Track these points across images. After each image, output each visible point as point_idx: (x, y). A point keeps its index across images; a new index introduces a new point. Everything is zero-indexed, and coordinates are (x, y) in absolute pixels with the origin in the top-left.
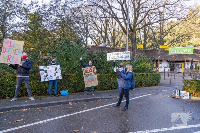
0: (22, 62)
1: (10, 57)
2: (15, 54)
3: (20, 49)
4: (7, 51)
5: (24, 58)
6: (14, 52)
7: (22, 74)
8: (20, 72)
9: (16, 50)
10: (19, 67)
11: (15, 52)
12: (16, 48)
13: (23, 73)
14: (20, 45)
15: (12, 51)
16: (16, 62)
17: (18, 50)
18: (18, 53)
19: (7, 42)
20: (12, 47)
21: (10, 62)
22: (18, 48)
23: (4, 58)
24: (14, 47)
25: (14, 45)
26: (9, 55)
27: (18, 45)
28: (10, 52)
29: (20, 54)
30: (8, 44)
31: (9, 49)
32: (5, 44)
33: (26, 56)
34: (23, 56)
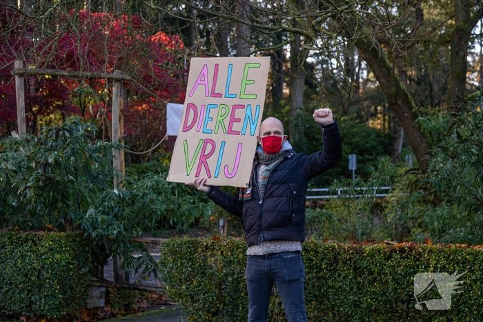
0: (263, 168)
1: (209, 147)
2: (230, 132)
3: (254, 103)
4: (200, 120)
5: (269, 145)
6: (227, 122)
7: (267, 234)
8: (260, 225)
9: (235, 107)
10: (248, 201)
11: (234, 120)
12: (237, 101)
13: (271, 227)
14: (252, 82)
15: (220, 119)
16: (231, 176)
17: (242, 106)
18: (245, 127)
19: (202, 75)
20: (220, 95)
21: (210, 176)
22: (242, 96)
23: (187, 160)
24: (229, 96)
25: (228, 86)
26: (207, 141)
27: (244, 84)
28: (211, 125)
29: (253, 127)
30: (205, 82)
31: (209, 107)
32: (195, 87)
33: (279, 136)
34: (265, 136)
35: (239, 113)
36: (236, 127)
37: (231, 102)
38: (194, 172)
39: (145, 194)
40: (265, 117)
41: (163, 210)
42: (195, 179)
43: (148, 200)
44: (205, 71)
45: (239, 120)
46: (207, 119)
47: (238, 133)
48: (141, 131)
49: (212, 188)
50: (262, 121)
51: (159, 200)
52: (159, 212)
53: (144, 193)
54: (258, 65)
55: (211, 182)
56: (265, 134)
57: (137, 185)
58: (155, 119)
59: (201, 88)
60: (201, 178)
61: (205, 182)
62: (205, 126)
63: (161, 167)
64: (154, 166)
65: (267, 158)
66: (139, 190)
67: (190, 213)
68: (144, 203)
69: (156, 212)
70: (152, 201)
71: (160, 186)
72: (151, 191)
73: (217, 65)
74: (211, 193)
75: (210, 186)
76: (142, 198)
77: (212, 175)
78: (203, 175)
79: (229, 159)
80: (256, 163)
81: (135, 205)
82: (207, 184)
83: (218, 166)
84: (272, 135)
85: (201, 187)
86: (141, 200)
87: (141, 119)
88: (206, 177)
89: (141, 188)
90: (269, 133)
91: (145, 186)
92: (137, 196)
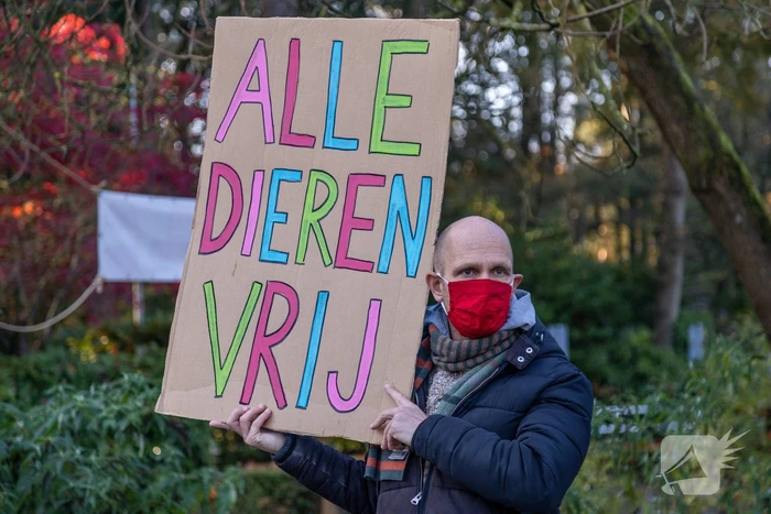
1: (280, 306)
2: (343, 260)
4: (251, 218)
6: (332, 227)
9: (357, 180)
11: (353, 222)
12: (362, 162)
14: (405, 101)
15: (311, 217)
16: (346, 405)
17: (377, 179)
18: (388, 247)
19: (251, 72)
20: (307, 141)
21: (282, 404)
22: (377, 146)
23: (214, 345)
24: (339, 144)
25: (331, 114)
26: (274, 288)
27: (380, 106)
28: (284, 237)
29: (413, 248)
30: (262, 97)
31: (277, 176)
32: (232, 110)
33: (502, 279)
34: (460, 278)
35: (369, 202)
36: (361, 245)
37: (343, 164)
38: (236, 386)
39: (49, 449)
40: (449, 216)
41: (103, 493)
42: (238, 408)
43: (59, 465)
44: (259, 61)
45: (368, 224)
46: (273, 217)
47: (366, 266)
48: (24, 271)
49: (292, 439)
50: (441, 230)
51: (89, 465)
52: (92, 501)
53: (48, 444)
54: (422, 47)
55: (289, 421)
56: (458, 272)
57: (26, 420)
58: (60, 239)
59: (249, 114)
60: (255, 405)
61: (266, 421)
62: (267, 240)
63: (75, 365)
64: (58, 360)
65: (453, 354)
66: (31, 436)
67: (177, 498)
68: (48, 474)
69: (81, 500)
70: (71, 467)
71: (93, 425)
72: (68, 440)
73: (295, 43)
74: (288, 454)
75: (285, 435)
76: (42, 459)
77: (291, 398)
78: (263, 396)
79: (339, 349)
80: (426, 366)
81: (22, 480)
82: (275, 426)
83: (309, 370)
84: (484, 276)
85: (253, 436)
86: (38, 464)
87: (21, 239)
88: (272, 406)
89: (37, 428)
90: (473, 269)
91: (49, 424)
92: (26, 452)
